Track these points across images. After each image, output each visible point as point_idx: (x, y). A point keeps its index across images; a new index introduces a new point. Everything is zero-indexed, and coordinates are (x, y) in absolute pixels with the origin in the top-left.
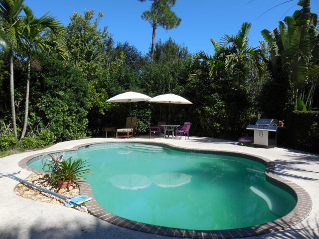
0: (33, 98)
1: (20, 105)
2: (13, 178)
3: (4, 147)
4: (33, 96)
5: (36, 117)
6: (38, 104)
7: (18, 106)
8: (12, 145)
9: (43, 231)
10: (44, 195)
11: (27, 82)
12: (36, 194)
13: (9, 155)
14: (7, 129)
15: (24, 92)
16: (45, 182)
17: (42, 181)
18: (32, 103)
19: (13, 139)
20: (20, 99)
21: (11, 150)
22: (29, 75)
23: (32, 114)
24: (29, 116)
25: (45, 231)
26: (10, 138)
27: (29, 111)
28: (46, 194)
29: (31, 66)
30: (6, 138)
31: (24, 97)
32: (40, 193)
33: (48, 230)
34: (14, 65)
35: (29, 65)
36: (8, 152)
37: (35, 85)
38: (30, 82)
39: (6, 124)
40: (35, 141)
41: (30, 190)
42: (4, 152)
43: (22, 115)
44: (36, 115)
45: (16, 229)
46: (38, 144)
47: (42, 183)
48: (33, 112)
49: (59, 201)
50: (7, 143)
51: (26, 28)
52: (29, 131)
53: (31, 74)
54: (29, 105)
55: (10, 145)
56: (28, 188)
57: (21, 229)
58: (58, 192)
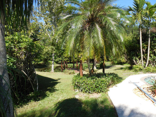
0: (152, 47)
1: (146, 51)
2: (134, 85)
3: (137, 70)
4: (152, 46)
5: (153, 57)
6: (155, 50)
7: (144, 51)
8: (141, 70)
9: (136, 113)
10: (146, 96)
11: (149, 39)
12: (142, 95)
13: (138, 74)
14: (139, 62)
15: (147, 44)
16: (150, 90)
17: (148, 89)
18: (152, 49)
19: (141, 67)
20: (145, 48)
21: (140, 72)
22: (150, 35)
23: (151, 55)
24: (150, 56)
25: (137, 114)
26: (140, 66)
27: (150, 54)
28: (147, 96)
29: (151, 31)
30: (138, 66)
31: (148, 47)
32: (145, 95)
33: (139, 114)
34: (142, 31)
35: (150, 30)
36: (138, 73)
37: (153, 40)
38: (150, 39)
39: (139, 60)
40: (152, 69)
41: (141, 92)
42: (137, 72)
43: (146, 56)
44: (154, 55)
45: (126, 107)
46: (154, 70)
47: (148, 90)
48: (152, 54)
49: (152, 101)
50: (138, 69)
51: (147, 12)
52: (150, 64)
53: (151, 35)
54: (150, 50)
55: (139, 70)
56: (140, 91)
57: (127, 108)
58: (154, 96)
